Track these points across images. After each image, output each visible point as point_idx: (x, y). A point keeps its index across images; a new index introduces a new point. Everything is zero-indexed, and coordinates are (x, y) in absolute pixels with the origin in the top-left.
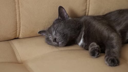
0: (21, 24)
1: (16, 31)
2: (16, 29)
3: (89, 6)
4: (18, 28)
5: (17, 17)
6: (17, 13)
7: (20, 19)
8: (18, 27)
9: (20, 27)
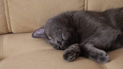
0: (10, 19)
1: (6, 26)
2: (6, 24)
3: (87, 3)
4: (8, 23)
5: (6, 12)
6: (6, 8)
7: (8, 13)
8: (8, 21)
9: (10, 22)
